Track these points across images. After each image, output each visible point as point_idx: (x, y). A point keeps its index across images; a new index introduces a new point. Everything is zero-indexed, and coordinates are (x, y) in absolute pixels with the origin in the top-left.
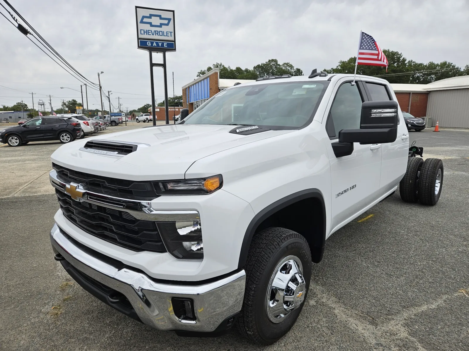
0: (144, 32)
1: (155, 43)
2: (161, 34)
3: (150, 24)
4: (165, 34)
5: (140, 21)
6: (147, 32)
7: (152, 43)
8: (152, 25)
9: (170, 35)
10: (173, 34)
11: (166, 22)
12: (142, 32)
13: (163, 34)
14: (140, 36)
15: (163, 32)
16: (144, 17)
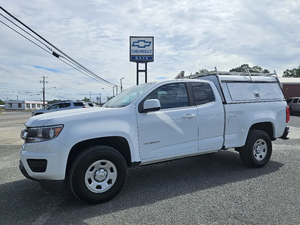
0: (134, 51)
1: (140, 57)
2: (144, 52)
3: (138, 46)
4: (147, 52)
5: (132, 45)
6: (136, 51)
7: (139, 58)
8: (139, 47)
9: (150, 52)
10: (152, 51)
11: (148, 44)
12: (133, 51)
13: (146, 52)
14: (132, 54)
15: (146, 51)
16: (134, 42)
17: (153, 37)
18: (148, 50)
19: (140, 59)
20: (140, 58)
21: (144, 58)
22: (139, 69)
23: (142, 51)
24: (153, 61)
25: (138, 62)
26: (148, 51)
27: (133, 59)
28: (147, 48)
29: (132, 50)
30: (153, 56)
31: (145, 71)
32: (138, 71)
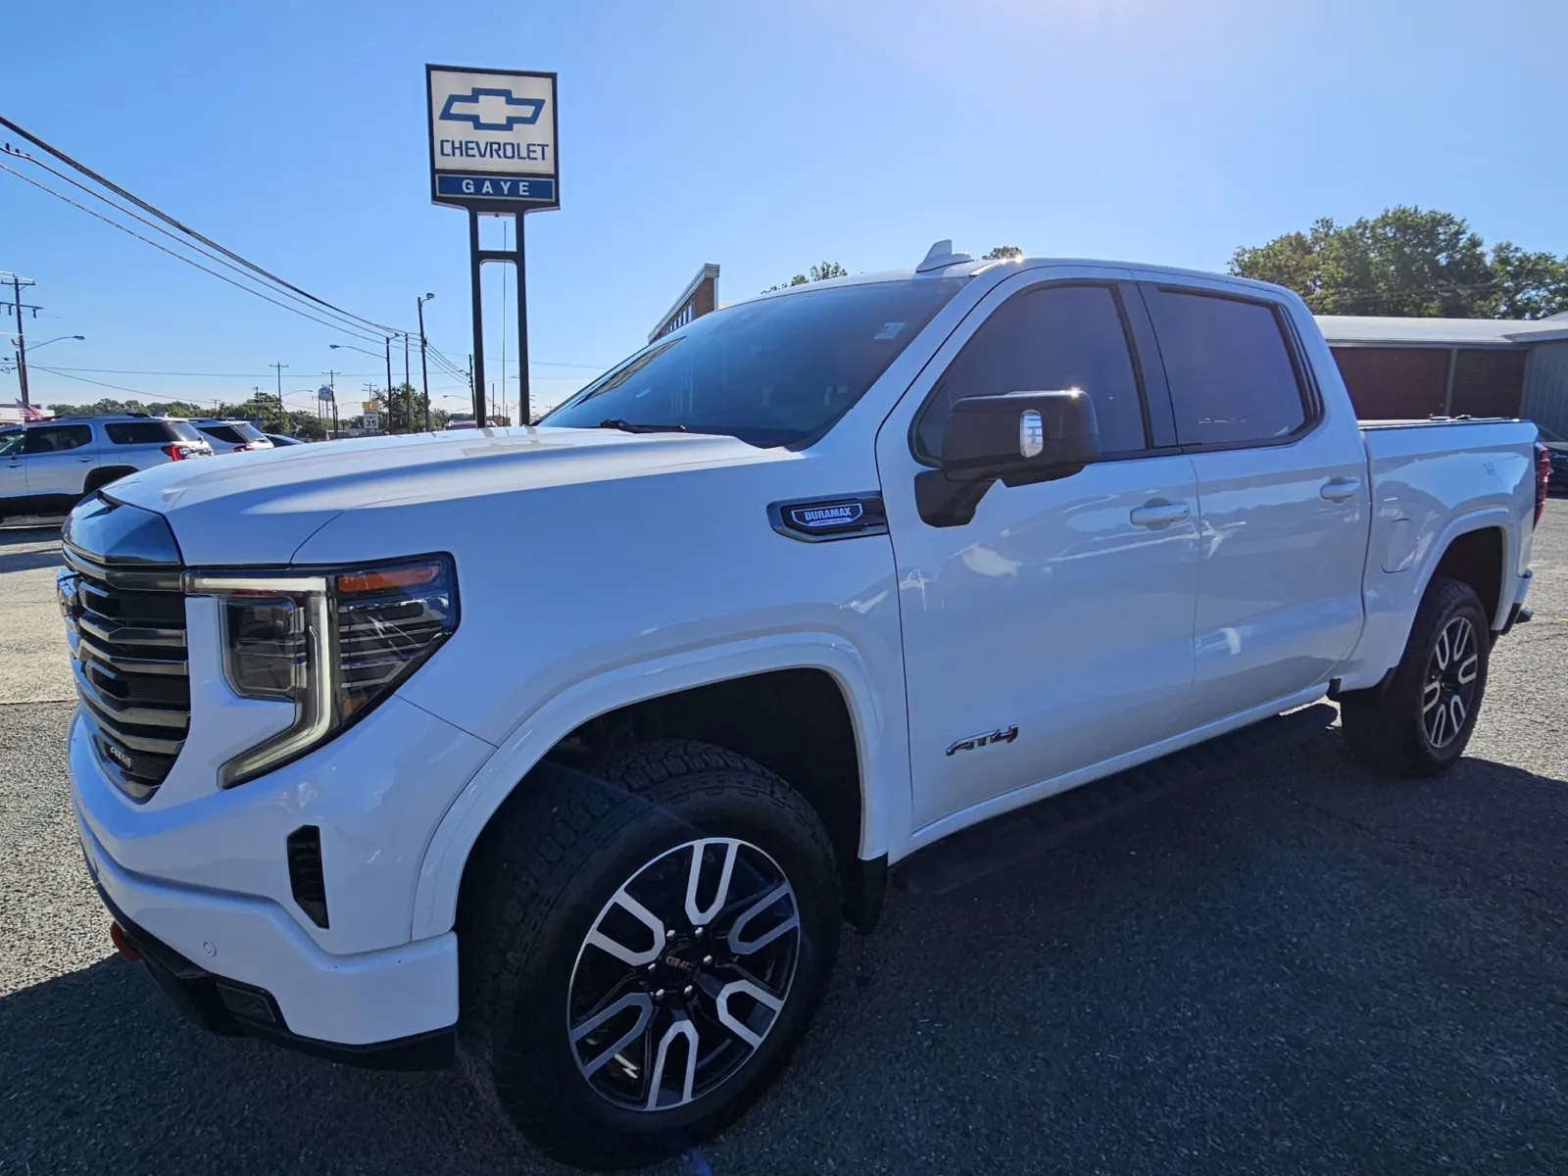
0: (453, 148)
1: (487, 183)
2: (509, 153)
3: (475, 120)
4: (524, 153)
5: (440, 112)
6: (464, 148)
7: (479, 185)
8: (478, 125)
9: (539, 154)
10: (549, 152)
11: (527, 111)
12: (448, 148)
13: (516, 155)
14: (442, 163)
15: (515, 147)
16: (453, 99)
17: (553, 76)
18: (529, 146)
19: (488, 193)
20: (487, 187)
21: (506, 188)
22: (482, 247)
23: (495, 149)
24: (556, 204)
25: (475, 207)
26: (529, 151)
27: (447, 187)
28: (522, 135)
29: (442, 142)
30: (556, 176)
31: (518, 257)
32: (478, 257)
